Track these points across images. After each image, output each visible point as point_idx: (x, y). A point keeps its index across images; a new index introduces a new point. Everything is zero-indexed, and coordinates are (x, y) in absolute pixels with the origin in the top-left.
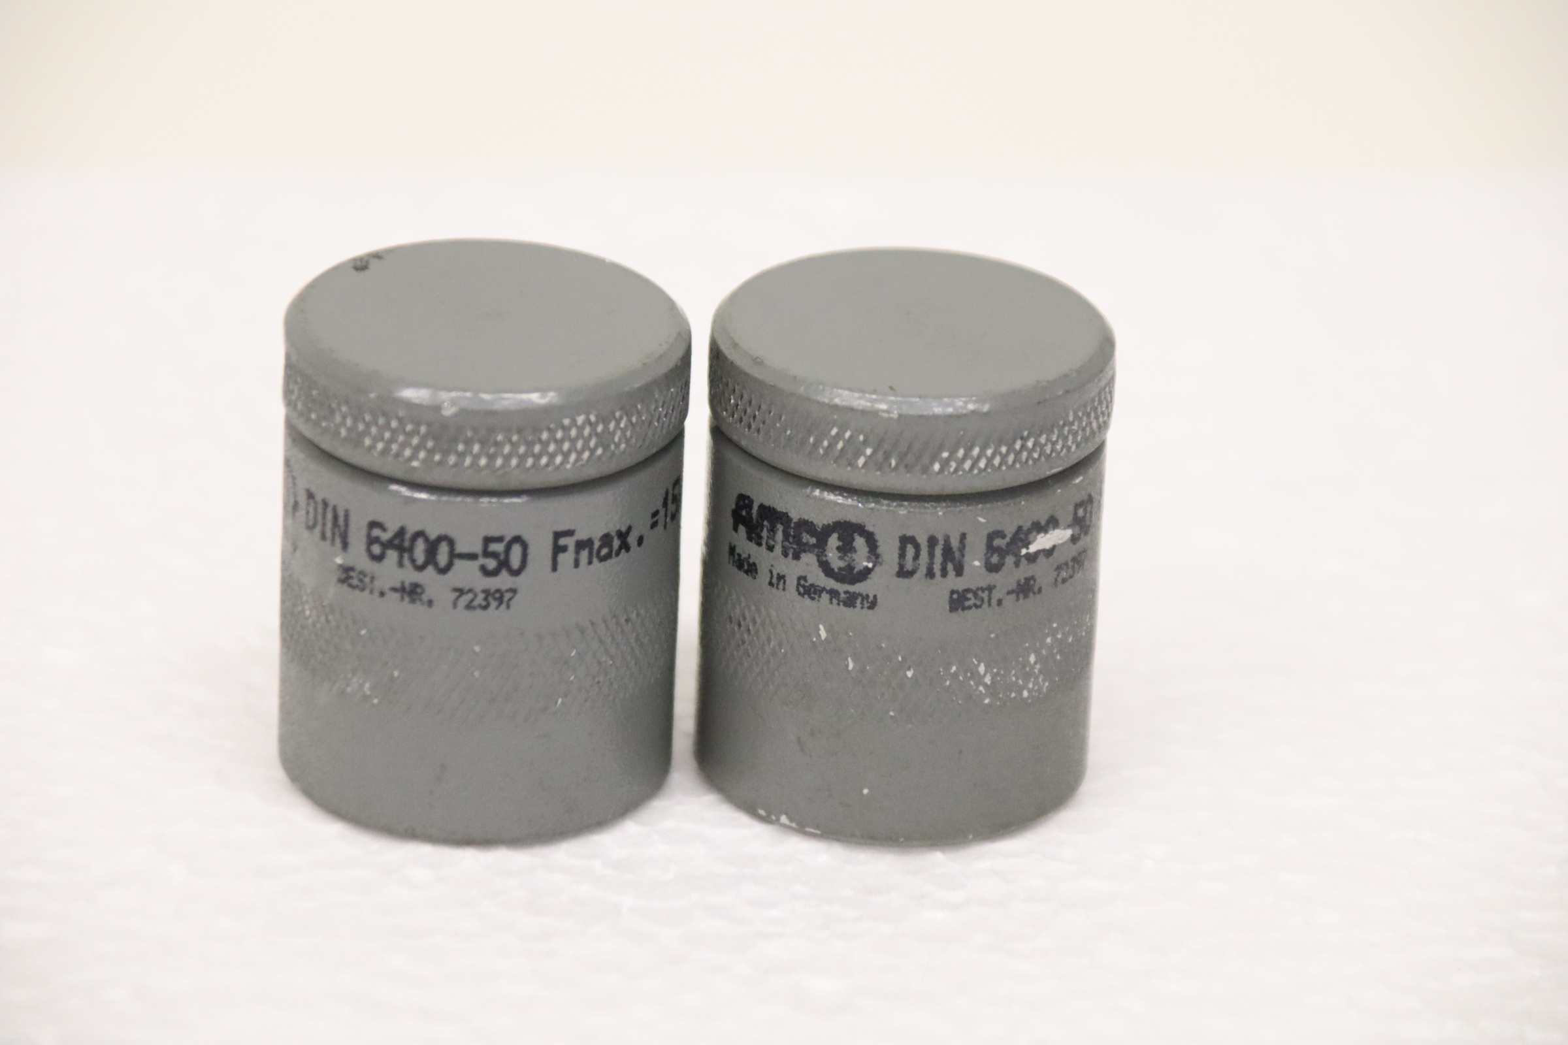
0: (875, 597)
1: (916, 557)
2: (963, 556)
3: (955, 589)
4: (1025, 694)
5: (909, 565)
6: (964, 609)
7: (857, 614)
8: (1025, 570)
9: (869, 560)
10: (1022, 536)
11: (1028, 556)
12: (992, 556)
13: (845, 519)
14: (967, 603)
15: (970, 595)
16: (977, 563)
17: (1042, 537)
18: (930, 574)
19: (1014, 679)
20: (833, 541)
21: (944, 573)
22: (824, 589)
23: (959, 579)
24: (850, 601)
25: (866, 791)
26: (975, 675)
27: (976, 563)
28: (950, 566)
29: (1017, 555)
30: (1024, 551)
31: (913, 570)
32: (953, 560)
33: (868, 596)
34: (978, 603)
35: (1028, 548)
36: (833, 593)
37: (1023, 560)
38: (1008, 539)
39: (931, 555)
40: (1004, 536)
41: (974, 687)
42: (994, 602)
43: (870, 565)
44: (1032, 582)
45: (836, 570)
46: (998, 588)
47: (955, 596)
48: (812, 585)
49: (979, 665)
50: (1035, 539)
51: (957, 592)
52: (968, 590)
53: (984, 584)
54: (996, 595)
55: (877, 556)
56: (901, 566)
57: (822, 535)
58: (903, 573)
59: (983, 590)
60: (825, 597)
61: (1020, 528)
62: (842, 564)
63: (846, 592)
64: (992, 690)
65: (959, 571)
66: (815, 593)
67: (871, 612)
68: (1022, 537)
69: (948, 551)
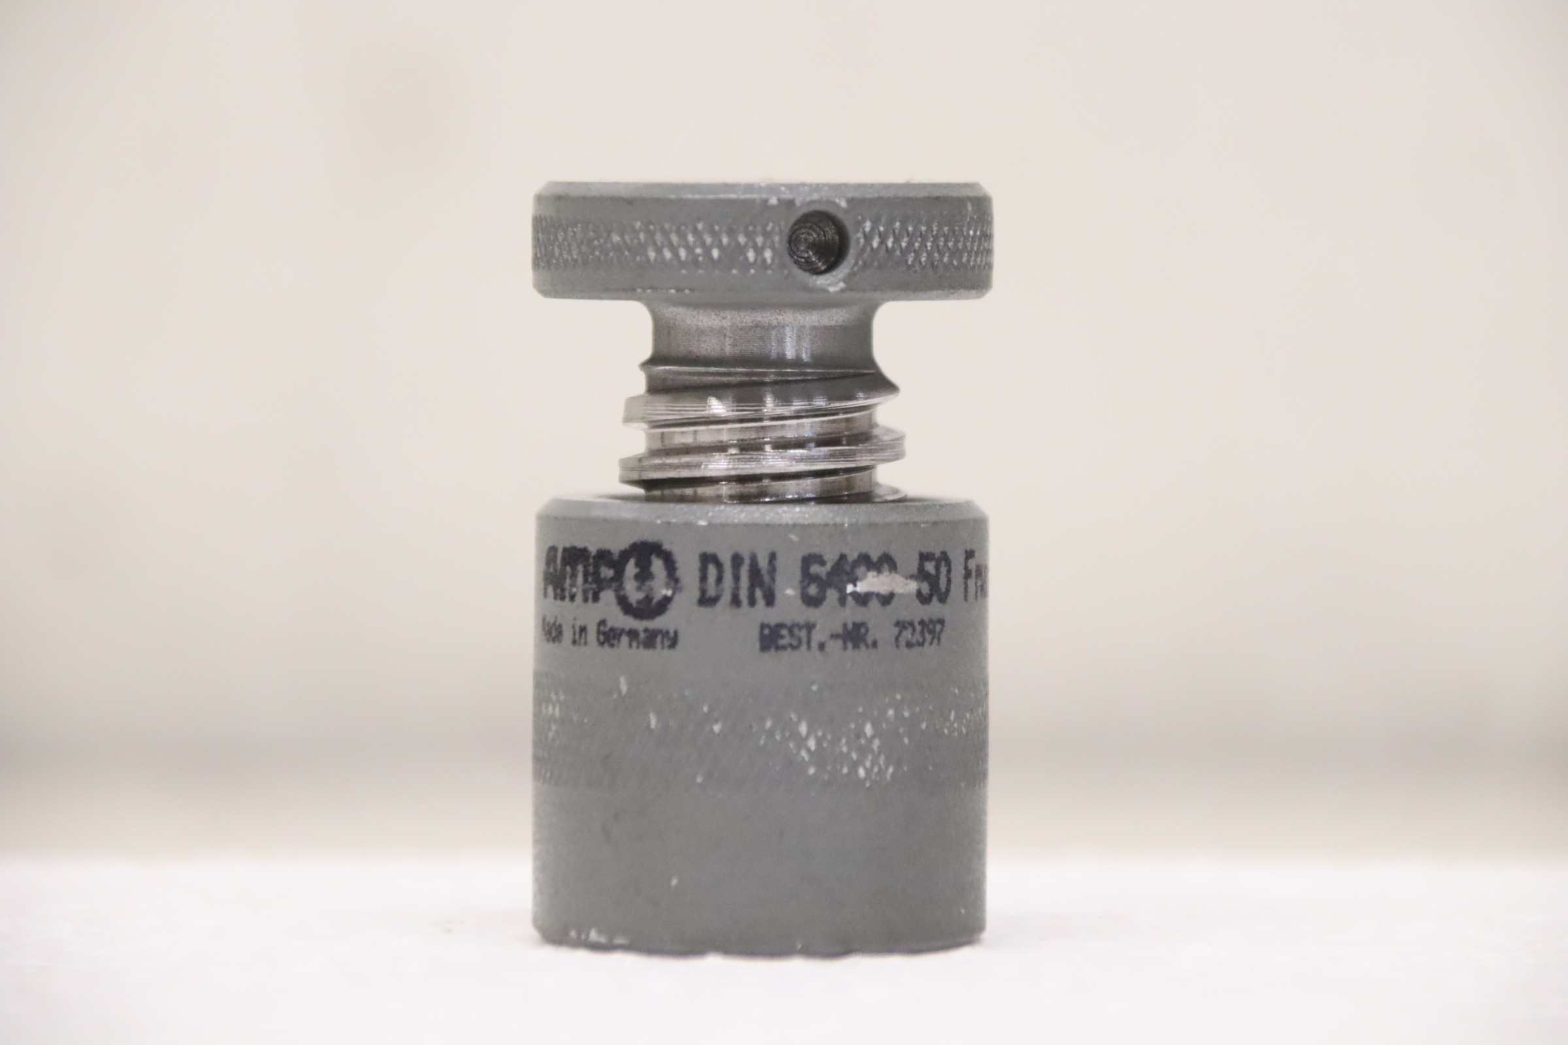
0: (676, 633)
1: (719, 580)
2: (773, 580)
3: (766, 621)
4: (862, 772)
5: (712, 592)
6: (778, 648)
7: (658, 656)
8: (851, 614)
9: (667, 586)
10: (848, 568)
11: (855, 595)
12: (809, 585)
13: (641, 539)
14: (782, 642)
15: (784, 632)
16: (790, 592)
17: (873, 577)
18: (736, 601)
19: (845, 749)
20: (631, 569)
21: (752, 602)
22: (623, 631)
23: (770, 610)
24: (650, 640)
25: (674, 882)
26: (795, 735)
27: (788, 591)
28: (759, 594)
29: (842, 590)
30: (850, 588)
31: (716, 596)
32: (761, 584)
33: (668, 632)
34: (795, 643)
35: (855, 585)
36: (633, 634)
37: (850, 599)
38: (829, 567)
39: (737, 578)
40: (822, 563)
41: (795, 751)
42: (814, 644)
43: (669, 593)
44: (863, 630)
45: (635, 605)
46: (818, 627)
47: (767, 631)
48: (612, 629)
49: (799, 721)
50: (865, 576)
51: (768, 626)
52: (780, 626)
53: (801, 620)
54: (818, 636)
55: (677, 581)
56: (703, 592)
57: (618, 566)
58: (706, 601)
59: (800, 627)
60: (625, 640)
61: (843, 557)
62: (640, 596)
63: (646, 630)
64: (819, 757)
65: (770, 600)
66: (614, 638)
67: (672, 652)
68: (844, 570)
69: (755, 572)
